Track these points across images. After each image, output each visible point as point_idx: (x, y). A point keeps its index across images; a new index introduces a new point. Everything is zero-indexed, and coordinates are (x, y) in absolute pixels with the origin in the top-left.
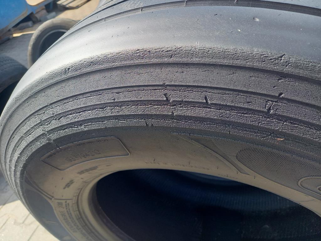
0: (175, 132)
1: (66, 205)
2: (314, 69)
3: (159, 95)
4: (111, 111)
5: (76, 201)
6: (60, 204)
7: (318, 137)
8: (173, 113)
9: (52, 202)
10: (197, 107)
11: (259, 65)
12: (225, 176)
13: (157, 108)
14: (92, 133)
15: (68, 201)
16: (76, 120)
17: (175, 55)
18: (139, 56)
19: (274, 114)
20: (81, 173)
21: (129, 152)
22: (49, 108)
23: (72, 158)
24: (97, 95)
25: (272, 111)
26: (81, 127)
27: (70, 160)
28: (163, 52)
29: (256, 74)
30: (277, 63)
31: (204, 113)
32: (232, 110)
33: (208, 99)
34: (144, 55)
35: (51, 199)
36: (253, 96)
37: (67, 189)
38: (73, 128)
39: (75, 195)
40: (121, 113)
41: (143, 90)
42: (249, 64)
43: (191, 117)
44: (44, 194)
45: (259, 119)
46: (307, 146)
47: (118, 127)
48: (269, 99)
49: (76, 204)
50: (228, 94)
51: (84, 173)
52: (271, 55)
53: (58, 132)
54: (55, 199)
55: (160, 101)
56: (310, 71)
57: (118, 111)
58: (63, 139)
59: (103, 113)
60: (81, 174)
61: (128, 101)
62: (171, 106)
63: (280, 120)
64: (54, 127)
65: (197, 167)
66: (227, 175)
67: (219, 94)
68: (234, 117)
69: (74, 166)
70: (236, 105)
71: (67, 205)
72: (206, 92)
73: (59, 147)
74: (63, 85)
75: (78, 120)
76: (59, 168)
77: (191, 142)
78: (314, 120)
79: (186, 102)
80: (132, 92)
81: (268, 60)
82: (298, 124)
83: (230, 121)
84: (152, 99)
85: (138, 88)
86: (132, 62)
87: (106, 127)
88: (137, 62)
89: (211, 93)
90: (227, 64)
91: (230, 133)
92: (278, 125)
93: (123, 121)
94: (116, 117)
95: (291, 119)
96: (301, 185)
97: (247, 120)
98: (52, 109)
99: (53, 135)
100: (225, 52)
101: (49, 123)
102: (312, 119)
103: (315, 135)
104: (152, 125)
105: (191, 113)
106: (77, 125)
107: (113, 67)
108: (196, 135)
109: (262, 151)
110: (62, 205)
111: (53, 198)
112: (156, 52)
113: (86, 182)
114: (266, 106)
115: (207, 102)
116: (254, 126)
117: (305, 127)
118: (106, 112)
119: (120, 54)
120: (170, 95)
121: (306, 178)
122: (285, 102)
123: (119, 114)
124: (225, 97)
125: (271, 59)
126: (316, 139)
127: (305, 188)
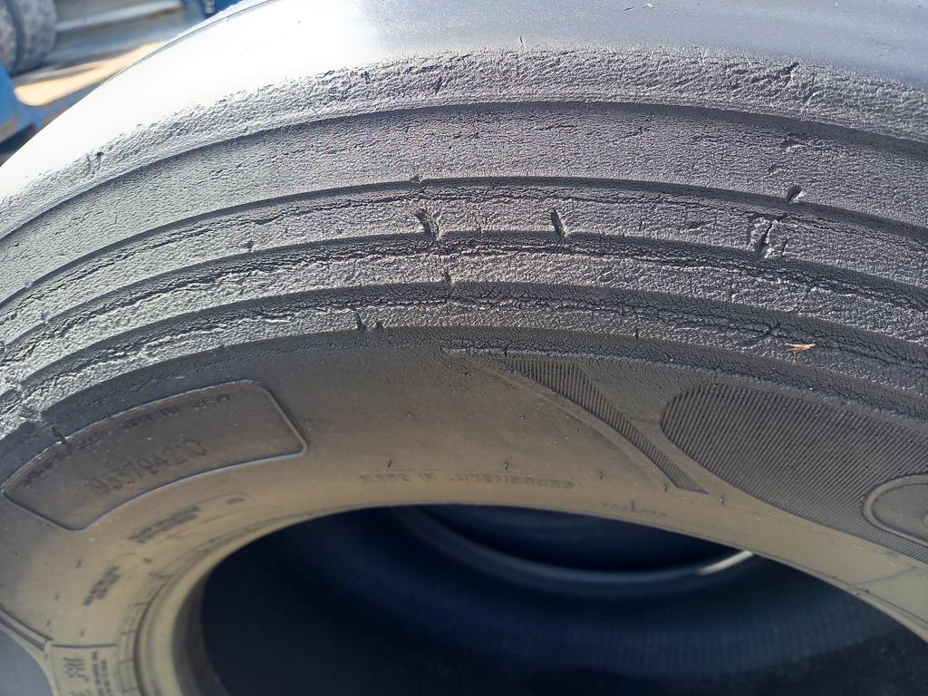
0: (456, 346)
1: (95, 667)
2: (892, 107)
3: (399, 220)
4: (240, 286)
5: (130, 654)
6: (74, 664)
7: (920, 333)
8: (448, 278)
9: (46, 656)
10: (528, 250)
11: (721, 99)
12: (625, 508)
13: (393, 263)
14: (173, 375)
15: (104, 654)
16: (121, 330)
17: (451, 79)
18: (334, 89)
19: (778, 259)
20: (143, 536)
21: (304, 438)
22: (30, 299)
23: (110, 479)
24: (191, 236)
25: (769, 250)
26: (136, 354)
27: (104, 486)
28: (412, 74)
29: (711, 131)
30: (777, 91)
31: (549, 269)
32: (643, 254)
33: (563, 222)
34: (350, 87)
35: (41, 647)
36: (705, 202)
37: (96, 603)
38: (111, 359)
39: (127, 628)
40: (272, 292)
41: (346, 207)
42: (689, 97)
43: (507, 285)
44: (15, 630)
45: (729, 278)
46: (888, 364)
47: (263, 342)
48: (758, 209)
49: (131, 664)
50: (626, 200)
51: (150, 537)
52: (756, 66)
53: (58, 379)
54: (57, 646)
55: (403, 236)
56: (878, 111)
57: (263, 285)
58: (75, 405)
59: (212, 294)
60: (142, 541)
61: (297, 247)
62: (441, 253)
63: (799, 280)
64: (45, 363)
65: (532, 480)
66: (633, 503)
67: (595, 201)
68: (650, 278)
69: (119, 508)
70: (655, 236)
71: (100, 666)
72: (556, 197)
73: (62, 439)
74: (80, 210)
75: (128, 328)
76: (68, 520)
77: (509, 381)
78: (903, 273)
79: (489, 234)
80: (309, 215)
81: (747, 81)
82: (855, 291)
83: (637, 291)
84: (377, 232)
85: (329, 200)
86: (309, 112)
87: (222, 348)
88: (325, 111)
89: (570, 200)
90: (618, 100)
91: (637, 335)
92: (792, 297)
93: (280, 318)
94: (257, 308)
95: (831, 273)
96: (874, 514)
97: (690, 285)
98: (39, 298)
99: (41, 395)
100: (609, 62)
101: (30, 352)
102: (896, 273)
103: (911, 325)
104: (379, 324)
105: (508, 273)
106: (123, 350)
107: (245, 134)
108: (525, 352)
109: (744, 393)
110: (82, 669)
111: (49, 643)
112: (387, 74)
113: (161, 577)
114: (749, 233)
115: (558, 231)
116: (716, 305)
117: (880, 298)
118: (223, 290)
119: (271, 89)
120: (436, 216)
121: (890, 485)
122: (810, 217)
123: (265, 295)
124: (616, 210)
125: (756, 80)
126: (915, 337)
127: (886, 524)
